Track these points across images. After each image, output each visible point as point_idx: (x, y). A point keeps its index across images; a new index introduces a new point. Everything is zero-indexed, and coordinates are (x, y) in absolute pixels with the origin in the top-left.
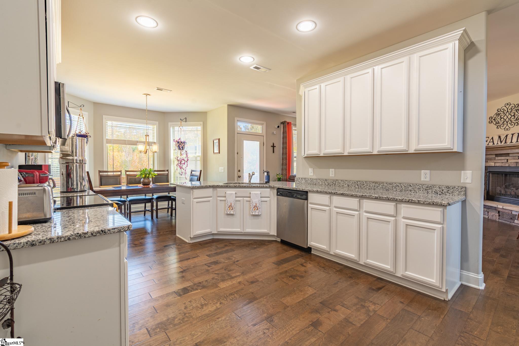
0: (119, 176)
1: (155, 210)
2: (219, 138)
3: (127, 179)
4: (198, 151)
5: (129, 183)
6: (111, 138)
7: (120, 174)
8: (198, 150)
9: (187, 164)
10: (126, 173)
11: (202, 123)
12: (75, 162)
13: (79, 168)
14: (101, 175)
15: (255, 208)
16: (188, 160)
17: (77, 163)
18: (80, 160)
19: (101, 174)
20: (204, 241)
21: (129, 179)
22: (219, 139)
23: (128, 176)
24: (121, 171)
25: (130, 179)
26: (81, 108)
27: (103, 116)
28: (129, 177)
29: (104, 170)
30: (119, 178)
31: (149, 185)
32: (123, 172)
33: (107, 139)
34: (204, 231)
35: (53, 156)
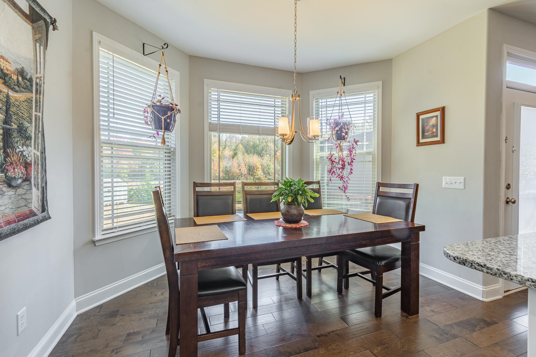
0: (232, 194)
1: (304, 276)
2: (442, 106)
3: (245, 202)
4: (367, 143)
5: (249, 211)
6: (217, 122)
7: (233, 190)
8: (366, 141)
9: (351, 169)
10: (243, 188)
11: (381, 83)
14: (197, 192)
16: (352, 162)
19: (198, 189)
21: (248, 200)
22: (443, 110)
23: (246, 193)
24: (233, 184)
25: (251, 200)
26: (163, 50)
27: (205, 80)
28: (249, 197)
29: (206, 182)
30: (232, 198)
31: (298, 221)
32: (239, 186)
33: (210, 124)
35: (114, 153)
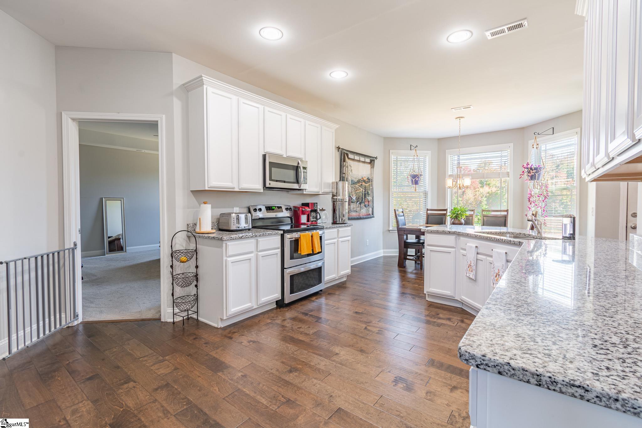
0: (445, 215)
12: (338, 200)
13: (341, 205)
15: (497, 277)
17: (339, 201)
18: (341, 199)
19: (429, 212)
20: (444, 306)
26: (416, 148)
27: (446, 151)
34: (441, 291)
